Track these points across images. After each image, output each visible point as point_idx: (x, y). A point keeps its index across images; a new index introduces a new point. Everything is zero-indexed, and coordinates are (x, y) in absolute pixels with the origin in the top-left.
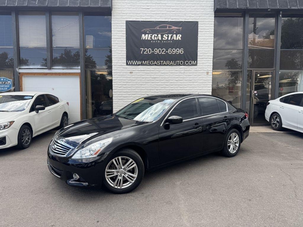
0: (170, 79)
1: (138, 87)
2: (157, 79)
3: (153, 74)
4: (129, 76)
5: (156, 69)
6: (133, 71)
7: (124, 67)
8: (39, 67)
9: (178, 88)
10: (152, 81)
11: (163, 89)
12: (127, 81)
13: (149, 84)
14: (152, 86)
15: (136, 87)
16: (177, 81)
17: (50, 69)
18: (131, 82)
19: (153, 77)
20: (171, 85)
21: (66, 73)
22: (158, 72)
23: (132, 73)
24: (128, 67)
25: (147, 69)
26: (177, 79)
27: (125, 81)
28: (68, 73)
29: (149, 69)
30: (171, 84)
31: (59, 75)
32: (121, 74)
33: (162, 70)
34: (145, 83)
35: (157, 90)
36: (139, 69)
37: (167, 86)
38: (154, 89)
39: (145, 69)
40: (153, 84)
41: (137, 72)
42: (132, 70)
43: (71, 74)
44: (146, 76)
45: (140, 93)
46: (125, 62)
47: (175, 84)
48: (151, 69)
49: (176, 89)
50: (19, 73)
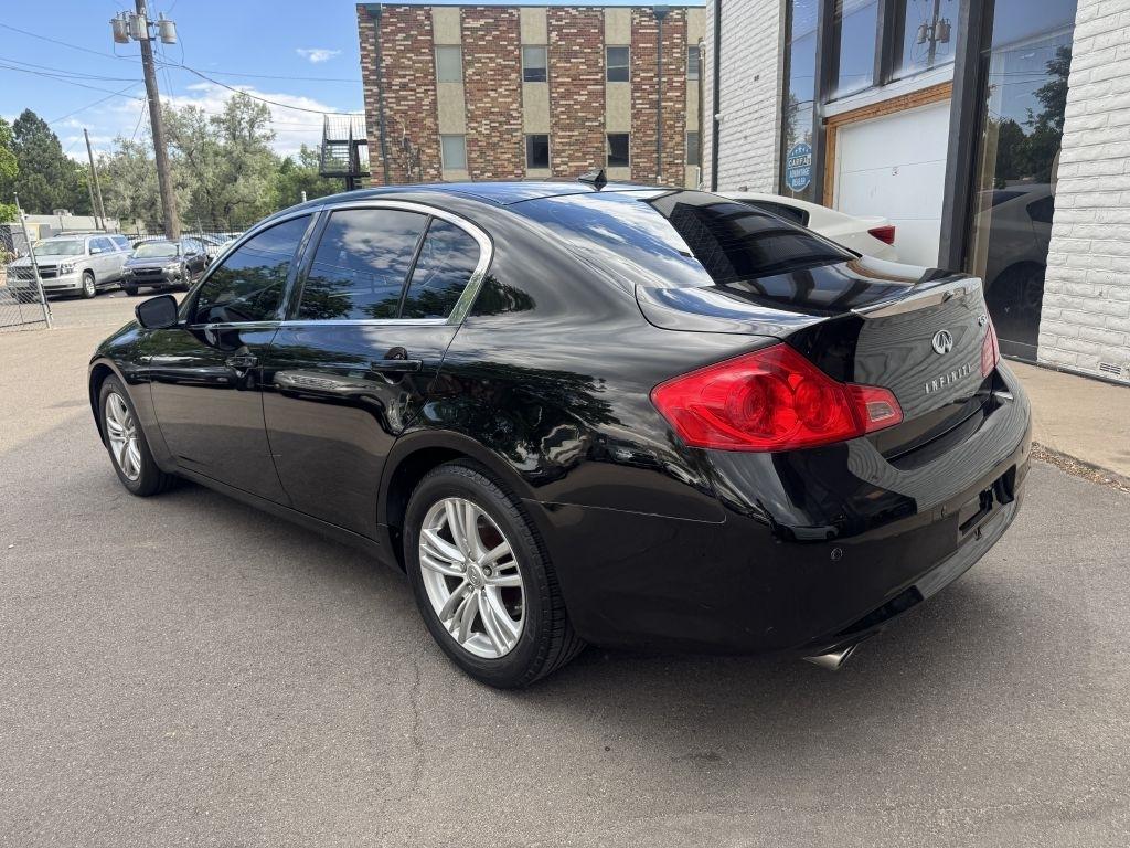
17: (883, 85)
21: (922, 91)
28: (927, 89)
43: (935, 92)
50: (826, 120)
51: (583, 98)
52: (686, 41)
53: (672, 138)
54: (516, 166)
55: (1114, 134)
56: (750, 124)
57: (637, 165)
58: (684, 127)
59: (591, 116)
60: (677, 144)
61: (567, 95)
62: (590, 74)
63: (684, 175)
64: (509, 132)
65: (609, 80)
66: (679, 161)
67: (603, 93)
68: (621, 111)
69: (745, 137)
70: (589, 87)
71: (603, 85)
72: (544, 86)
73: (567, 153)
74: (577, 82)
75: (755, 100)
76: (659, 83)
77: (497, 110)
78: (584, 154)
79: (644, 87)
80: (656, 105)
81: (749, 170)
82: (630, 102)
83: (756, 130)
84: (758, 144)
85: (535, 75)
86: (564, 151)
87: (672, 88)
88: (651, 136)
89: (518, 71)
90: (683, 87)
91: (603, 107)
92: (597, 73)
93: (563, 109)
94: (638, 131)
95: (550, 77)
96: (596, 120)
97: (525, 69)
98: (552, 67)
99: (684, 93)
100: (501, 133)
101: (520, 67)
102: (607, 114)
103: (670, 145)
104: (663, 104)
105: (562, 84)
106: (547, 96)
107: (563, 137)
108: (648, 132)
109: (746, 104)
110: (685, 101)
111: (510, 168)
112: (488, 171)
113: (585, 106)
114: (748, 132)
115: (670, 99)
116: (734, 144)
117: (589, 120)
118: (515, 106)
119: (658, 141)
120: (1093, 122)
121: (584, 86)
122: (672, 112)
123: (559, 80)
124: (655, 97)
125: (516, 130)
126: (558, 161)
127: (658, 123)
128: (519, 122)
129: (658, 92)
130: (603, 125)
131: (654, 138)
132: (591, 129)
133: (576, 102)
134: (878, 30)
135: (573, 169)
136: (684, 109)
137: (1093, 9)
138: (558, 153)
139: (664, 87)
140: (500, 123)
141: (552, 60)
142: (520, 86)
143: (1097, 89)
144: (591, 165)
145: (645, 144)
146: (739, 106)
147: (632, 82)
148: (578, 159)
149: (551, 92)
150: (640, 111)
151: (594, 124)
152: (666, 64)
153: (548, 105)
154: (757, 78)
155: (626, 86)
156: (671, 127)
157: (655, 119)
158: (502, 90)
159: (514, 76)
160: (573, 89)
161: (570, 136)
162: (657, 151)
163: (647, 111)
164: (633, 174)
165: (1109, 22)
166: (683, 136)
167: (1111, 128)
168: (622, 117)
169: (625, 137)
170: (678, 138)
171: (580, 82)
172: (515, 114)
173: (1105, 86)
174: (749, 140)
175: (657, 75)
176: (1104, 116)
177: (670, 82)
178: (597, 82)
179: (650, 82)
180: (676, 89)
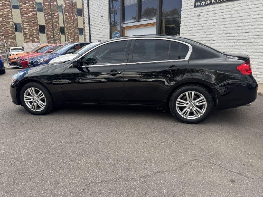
0: (245, 17)
1: (204, 32)
2: (228, 19)
3: (223, 13)
4: (196, 20)
5: (228, 6)
6: (201, 14)
7: (192, 10)
8: (133, 21)
9: (256, 30)
10: (221, 23)
11: (234, 32)
12: (193, 26)
13: (216, 27)
14: (220, 29)
15: (202, 32)
16: (256, 19)
17: (138, 22)
18: (197, 27)
19: (222, 17)
20: (245, 26)
21: (148, 24)
22: (229, 10)
23: (200, 15)
24: (196, 9)
25: (217, 9)
26: (256, 17)
27: (192, 26)
28: (149, 23)
29: (219, 8)
30: (247, 24)
31: (144, 26)
32: (189, 18)
33: (237, 5)
34: (212, 27)
35: (226, 34)
36: (207, 10)
37: (240, 28)
38: (222, 33)
39: (214, 9)
40: (222, 27)
41: (205, 13)
42: (200, 12)
43: (151, 24)
44: (214, 18)
45: (205, 39)
46: (194, 4)
47: (252, 24)
48: (222, 8)
49: (253, 31)
50: (123, 27)
51: (31, 15)
52: (57, 4)
53: (56, 28)
54: (12, 31)
55: (190, 34)
56: (101, 27)
57: (48, 33)
58: (59, 25)
59: (33, 20)
60: (58, 29)
61: (26, 13)
62: (32, 9)
63: (60, 37)
64: (9, 22)
65: (38, 11)
66: (59, 33)
67: (36, 14)
68: (42, 19)
69: (99, 29)
70: (32, 12)
71: (36, 12)
72: (19, 10)
73: (27, 29)
74: (28, 11)
75: (102, 21)
76: (51, 14)
77: (4, 15)
78: (33, 30)
79: (47, 14)
80: (51, 19)
81: (101, 37)
82: (44, 18)
83: (102, 28)
84: (103, 31)
85: (15, 7)
86: (26, 28)
87: (55, 15)
88: (51, 26)
89: (10, 5)
90: (58, 15)
91: (37, 18)
92: (34, 9)
93: (25, 17)
94: (47, 25)
95: (20, 8)
96: (35, 21)
97: (12, 5)
98: (20, 6)
99: (58, 17)
100: (6, 22)
101: (10, 4)
102: (38, 20)
103: (56, 29)
104: (53, 19)
105: (24, 10)
106: (20, 13)
107: (26, 25)
108: (50, 25)
109: (99, 22)
110: (58, 19)
111: (10, 32)
112: (3, 32)
113: (32, 17)
114: (100, 28)
115: (55, 18)
116: (95, 31)
117: (33, 21)
118: (10, 15)
119: (53, 28)
120: (186, 32)
121: (31, 12)
122: (55, 21)
123: (23, 9)
124: (51, 17)
125: (11, 22)
126: (25, 31)
127: (52, 23)
128: (12, 19)
129: (51, 16)
130: (37, 22)
131: (52, 27)
132: (34, 23)
133: (29, 16)
134: (137, 11)
135: (30, 33)
136: (59, 21)
137: (184, 13)
138: (25, 29)
139: (53, 15)
140: (6, 19)
141: (20, 4)
142: (11, 9)
143: (186, 27)
144: (35, 32)
145: (49, 28)
146: (97, 22)
147: (44, 12)
148: (31, 31)
149: (21, 12)
150: (47, 20)
151: (34, 22)
152: (52, 9)
153: (20, 16)
154: (102, 17)
155: (43, 14)
156: (56, 25)
157: (51, 22)
158: (5, 10)
159: (9, 6)
160: (27, 12)
161: (28, 25)
162: (53, 30)
163: (49, 20)
164: (47, 36)
165: (187, 16)
166: (59, 27)
167: (189, 33)
168: (42, 21)
169: (44, 26)
170: (58, 28)
171: (29, 11)
172: (10, 17)
173: (188, 26)
174: (100, 30)
175: (51, 11)
176: (188, 31)
177: (54, 14)
178: (34, 11)
179: (49, 13)
180: (56, 16)
